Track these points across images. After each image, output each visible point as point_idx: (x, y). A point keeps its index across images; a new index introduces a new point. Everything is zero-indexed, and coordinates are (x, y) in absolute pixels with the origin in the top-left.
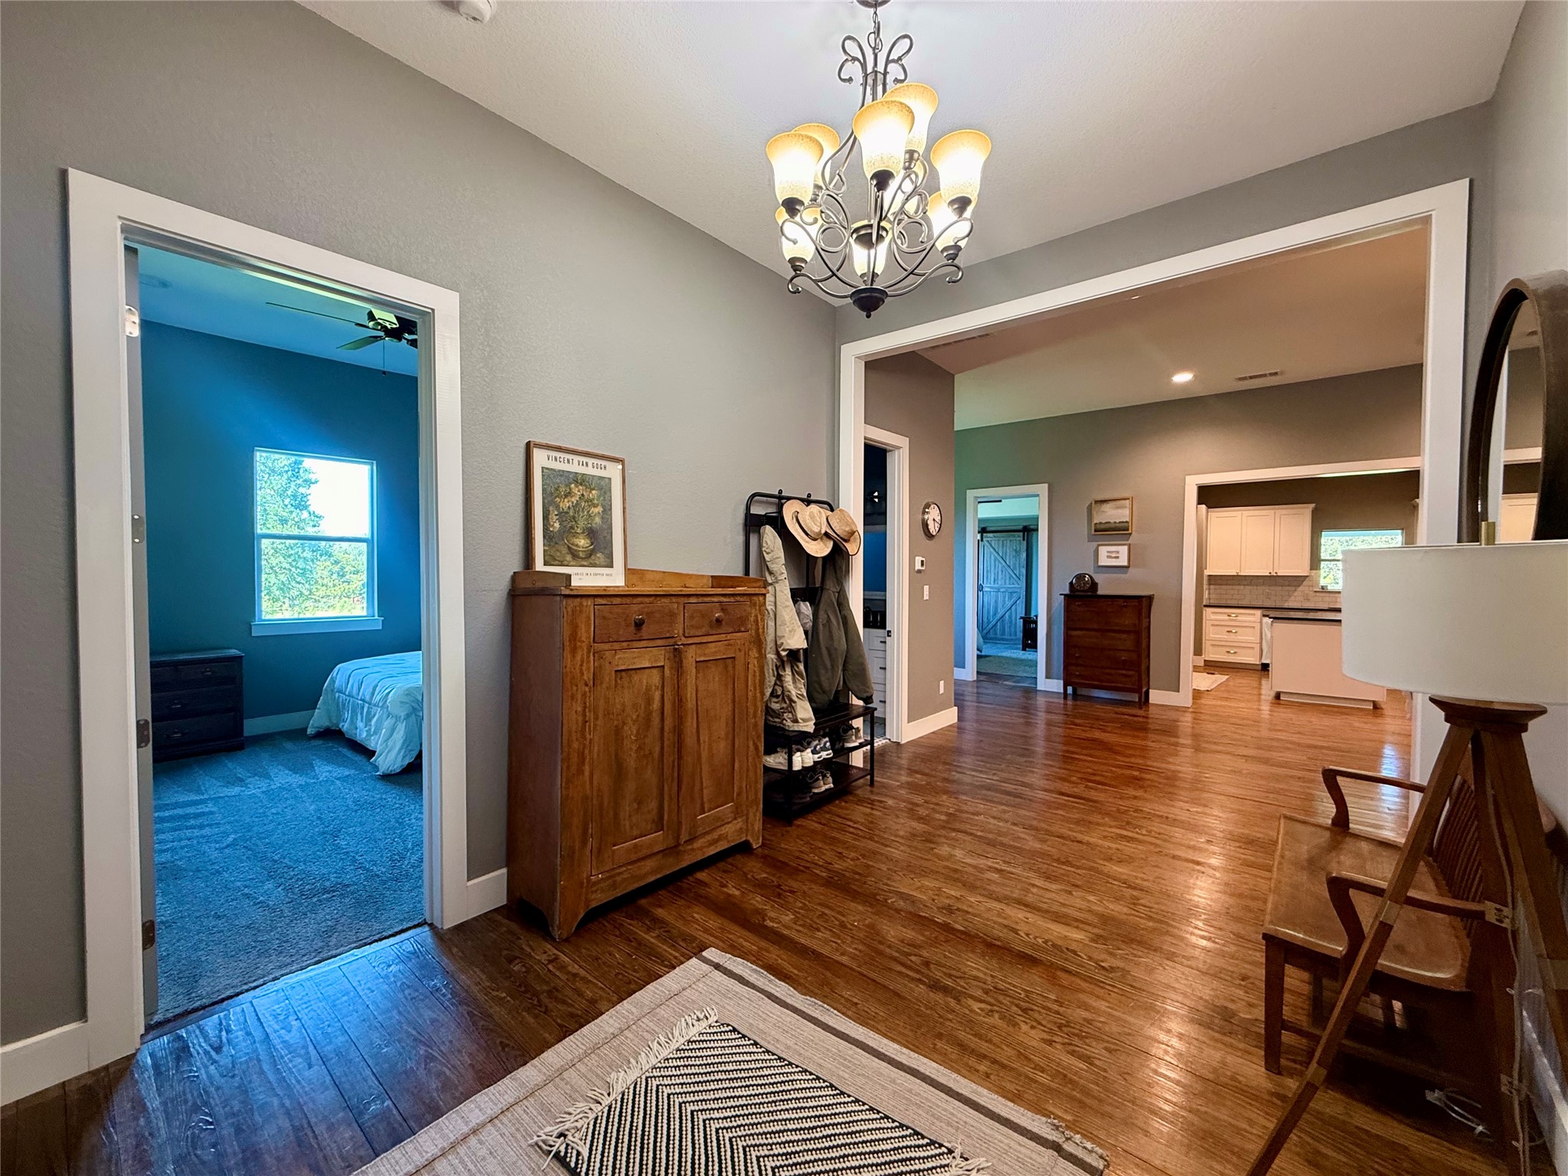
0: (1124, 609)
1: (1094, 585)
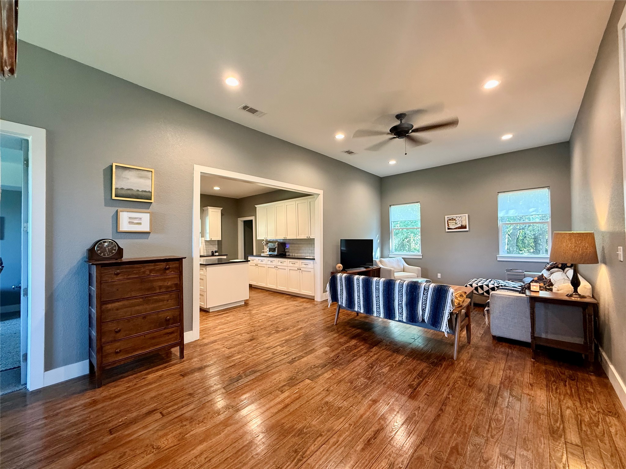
0: (167, 272)
1: (120, 251)
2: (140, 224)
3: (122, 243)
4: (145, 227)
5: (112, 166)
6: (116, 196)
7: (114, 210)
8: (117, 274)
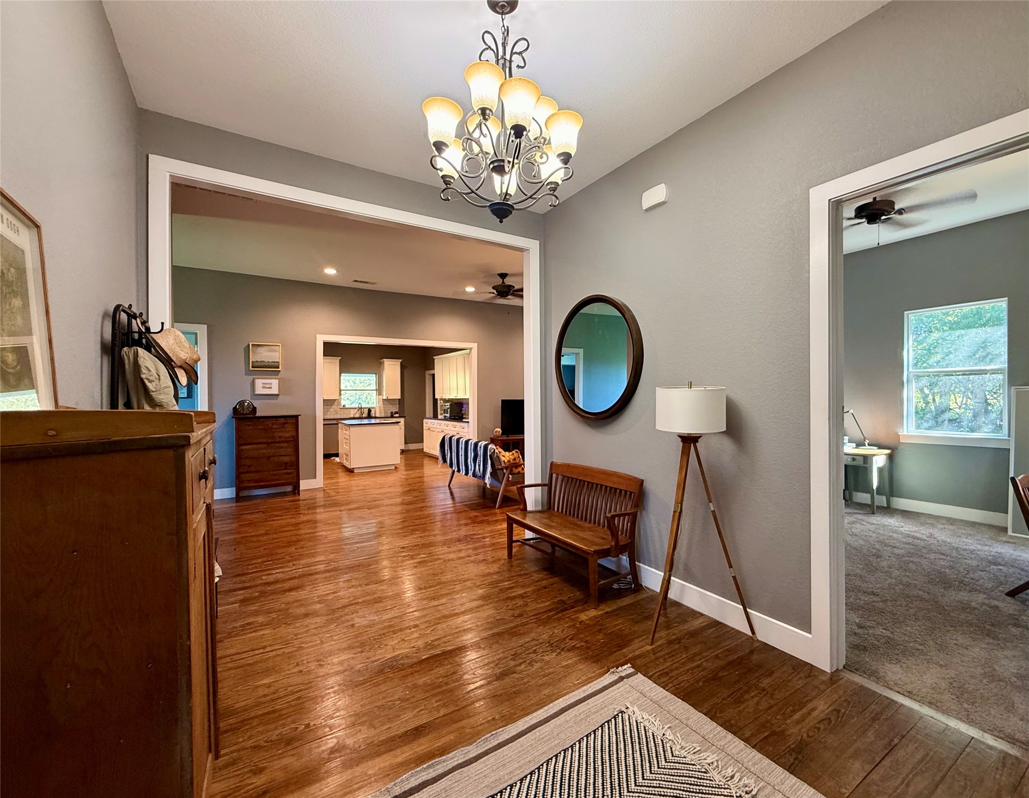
2: (271, 388)
3: (256, 403)
4: (275, 391)
5: (249, 345)
6: (253, 367)
7: (251, 378)
8: (249, 425)
